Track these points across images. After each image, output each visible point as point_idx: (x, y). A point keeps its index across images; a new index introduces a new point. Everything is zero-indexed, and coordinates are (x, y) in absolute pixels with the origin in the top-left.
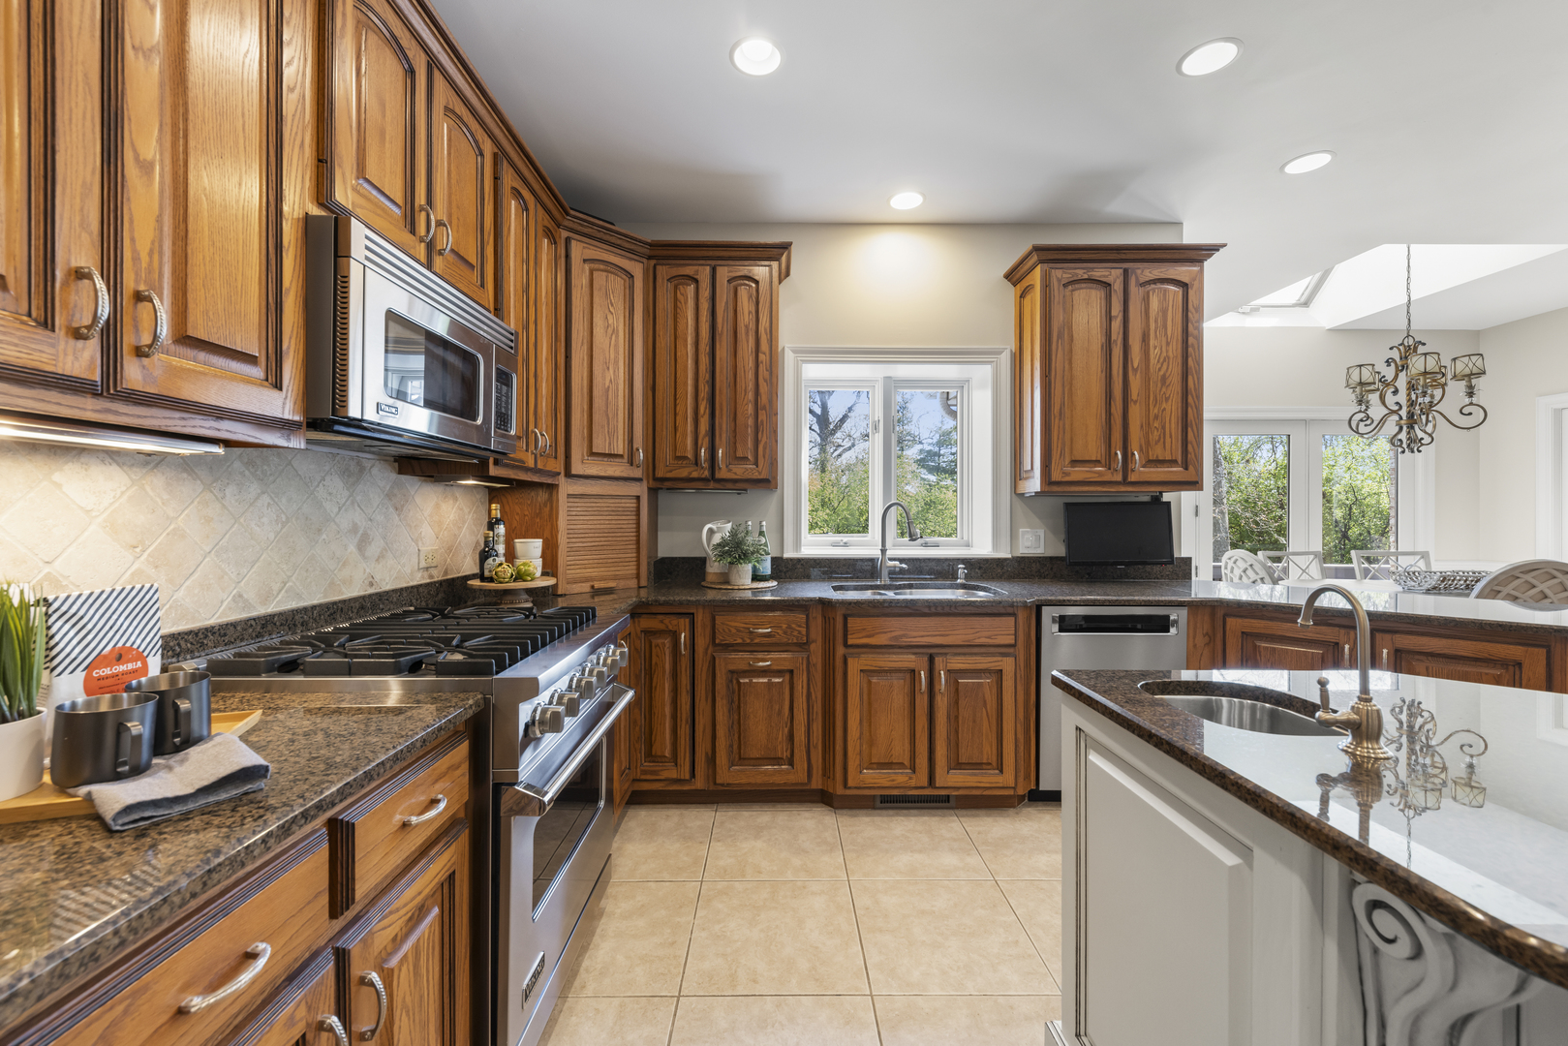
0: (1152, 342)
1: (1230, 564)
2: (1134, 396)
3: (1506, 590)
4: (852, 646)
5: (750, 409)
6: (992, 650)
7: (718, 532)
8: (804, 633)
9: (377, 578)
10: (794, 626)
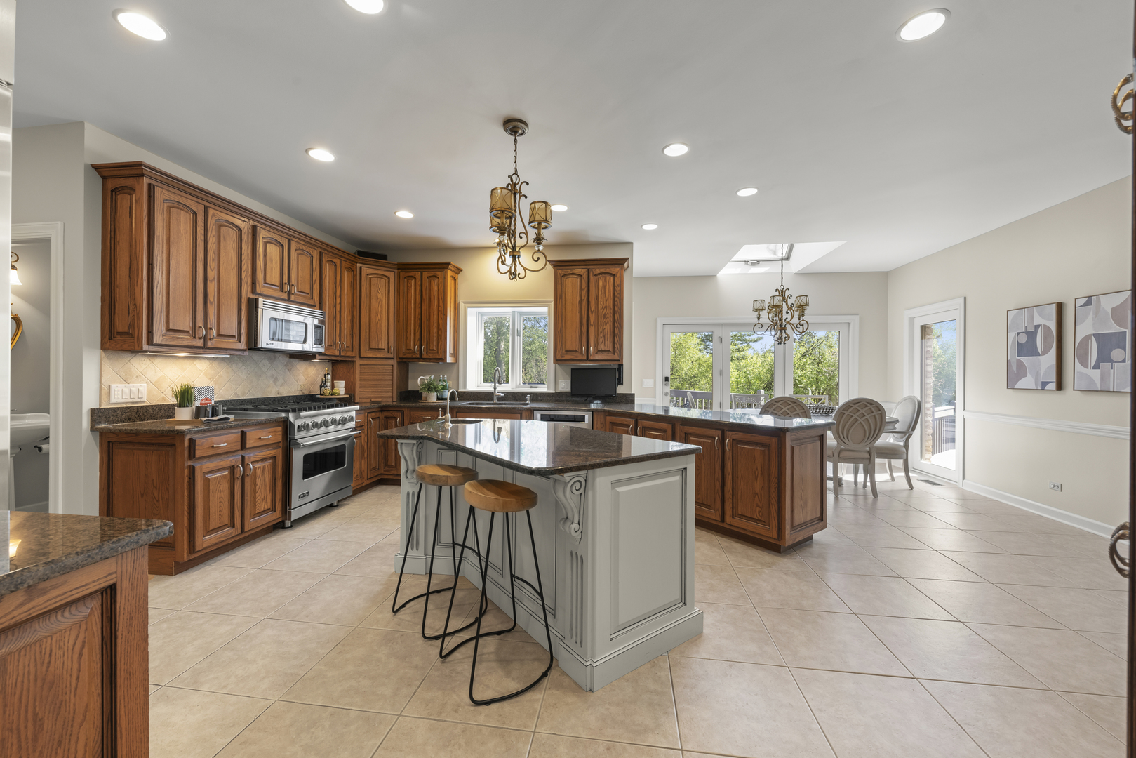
0: (600, 300)
2: (592, 323)
3: (771, 410)
5: (435, 330)
7: (424, 380)
9: (281, 392)
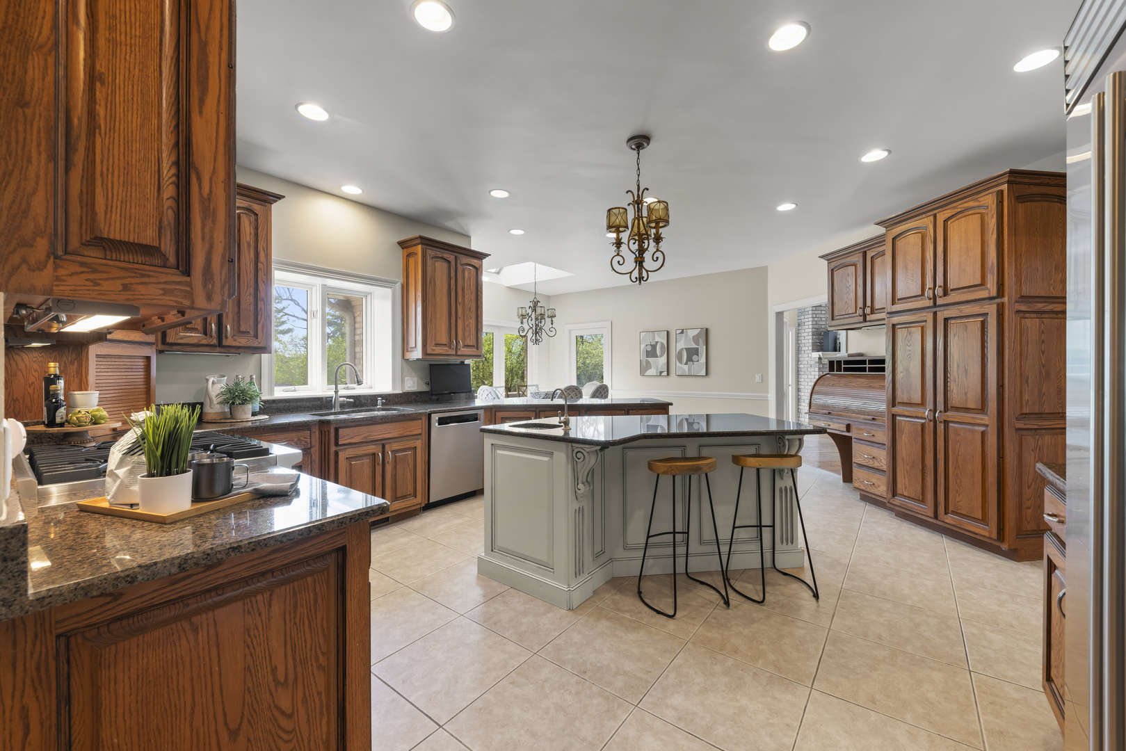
0: (465, 291)
1: (481, 392)
2: (459, 315)
4: (341, 445)
6: (411, 437)
7: (217, 383)
8: (309, 442)
10: (302, 438)
